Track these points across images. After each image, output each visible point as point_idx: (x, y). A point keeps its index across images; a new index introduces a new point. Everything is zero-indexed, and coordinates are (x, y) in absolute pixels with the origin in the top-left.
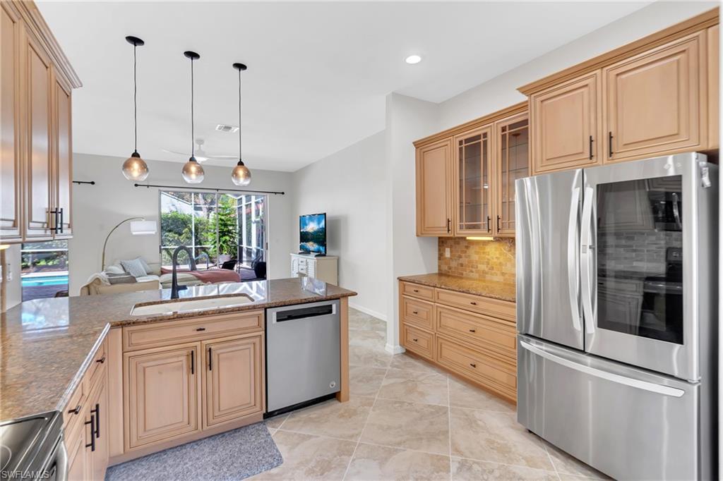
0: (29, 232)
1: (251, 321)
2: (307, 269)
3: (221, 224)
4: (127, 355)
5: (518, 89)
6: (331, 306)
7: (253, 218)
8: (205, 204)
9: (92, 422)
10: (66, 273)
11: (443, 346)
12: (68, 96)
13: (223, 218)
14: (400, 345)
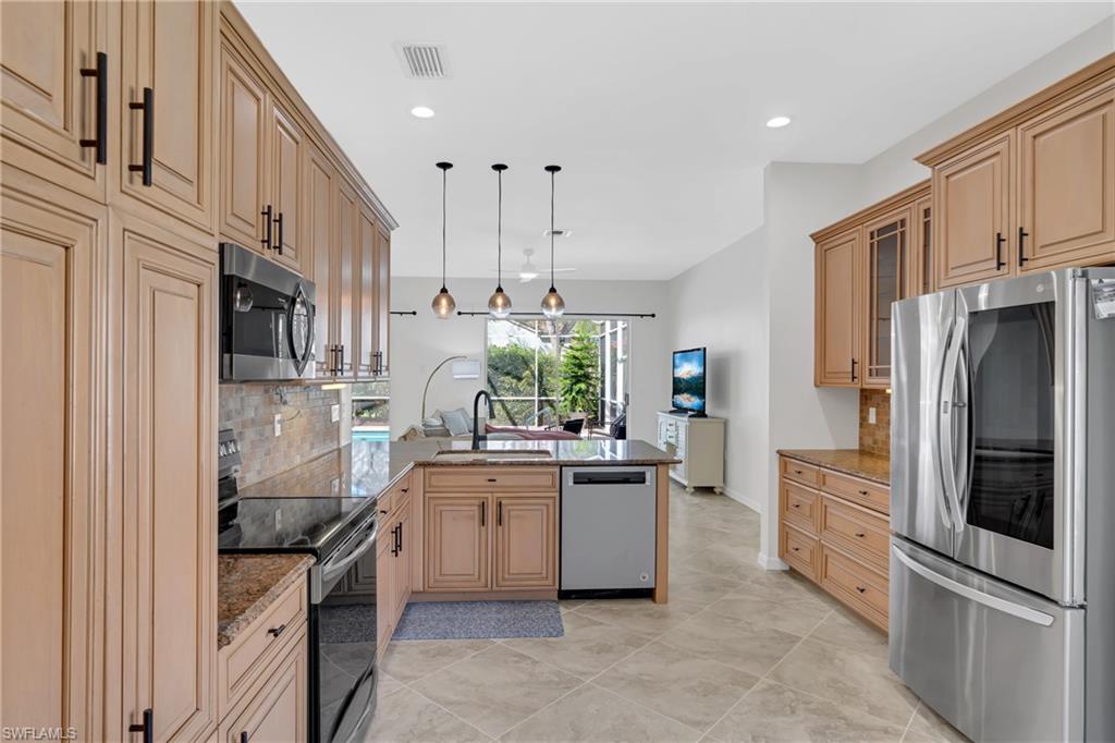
0: (360, 374)
1: (545, 479)
2: (677, 437)
3: (574, 365)
4: (428, 495)
5: (917, 159)
6: (644, 473)
7: (620, 355)
8: (555, 333)
9: (396, 532)
10: (386, 428)
11: (830, 560)
12: (388, 241)
13: (578, 354)
14: (780, 556)
